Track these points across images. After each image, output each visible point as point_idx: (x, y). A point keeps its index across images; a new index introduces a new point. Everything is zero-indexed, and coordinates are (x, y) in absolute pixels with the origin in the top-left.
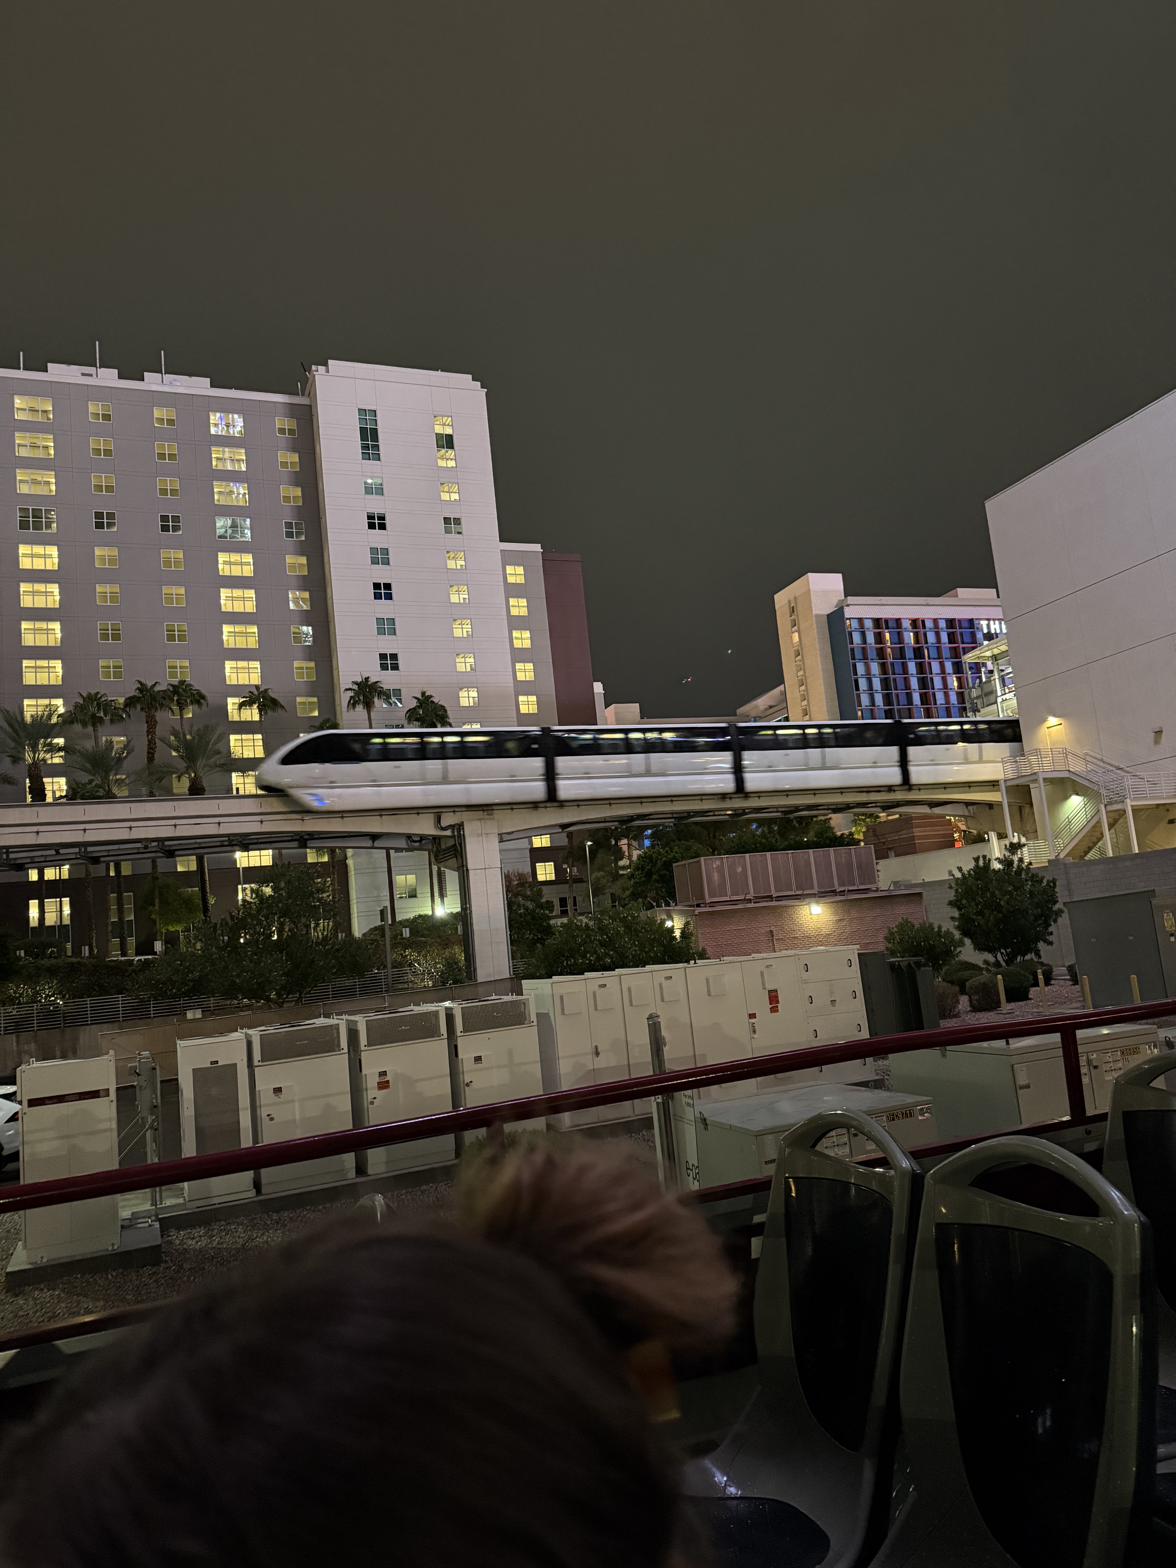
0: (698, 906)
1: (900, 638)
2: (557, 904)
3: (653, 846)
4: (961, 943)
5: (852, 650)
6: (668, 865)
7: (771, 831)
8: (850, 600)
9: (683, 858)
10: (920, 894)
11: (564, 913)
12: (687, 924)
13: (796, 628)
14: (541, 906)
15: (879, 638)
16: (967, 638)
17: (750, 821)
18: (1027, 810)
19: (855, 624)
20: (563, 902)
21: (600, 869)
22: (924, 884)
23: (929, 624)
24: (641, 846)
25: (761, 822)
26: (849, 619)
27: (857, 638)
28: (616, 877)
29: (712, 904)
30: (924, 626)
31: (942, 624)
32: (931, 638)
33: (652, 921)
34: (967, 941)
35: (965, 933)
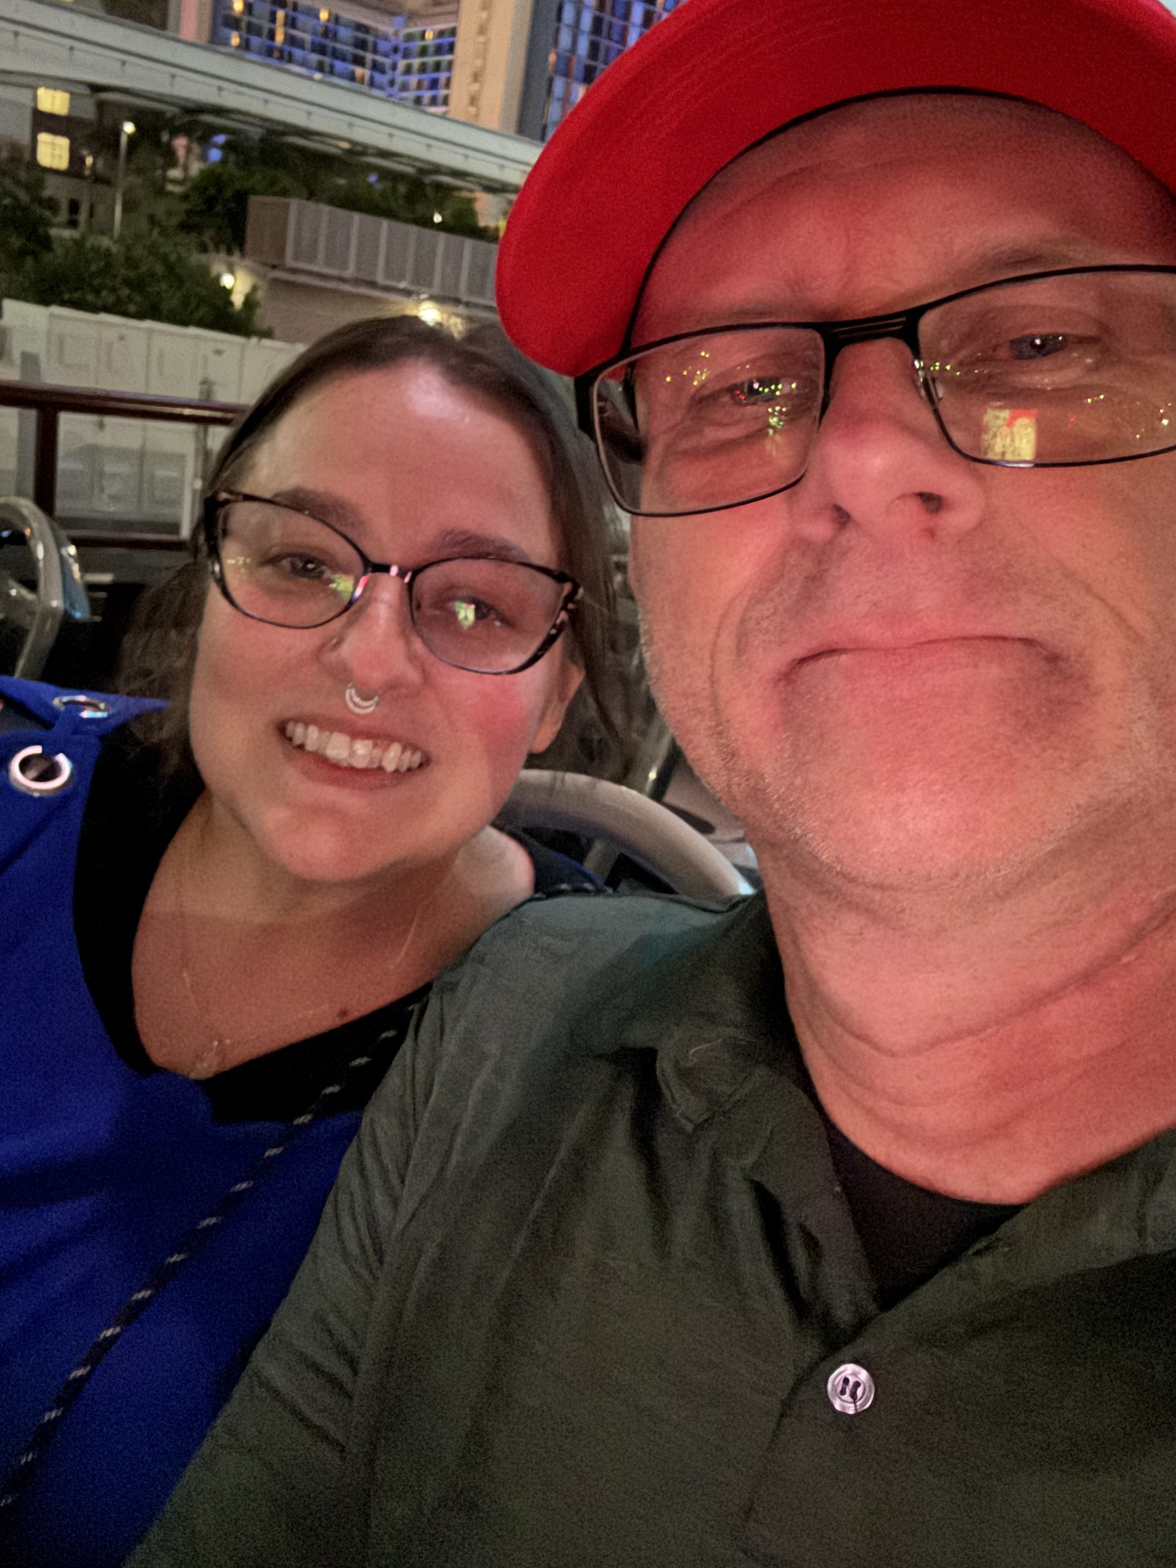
0: (274, 267)
2: (64, 206)
3: (224, 161)
6: (241, 198)
7: (394, 189)
9: (264, 193)
11: (73, 224)
12: (254, 288)
14: (41, 201)
17: (371, 168)
20: (74, 207)
21: (139, 171)
24: (204, 157)
25: (386, 174)
28: (160, 192)
29: (294, 271)
33: (205, 270)
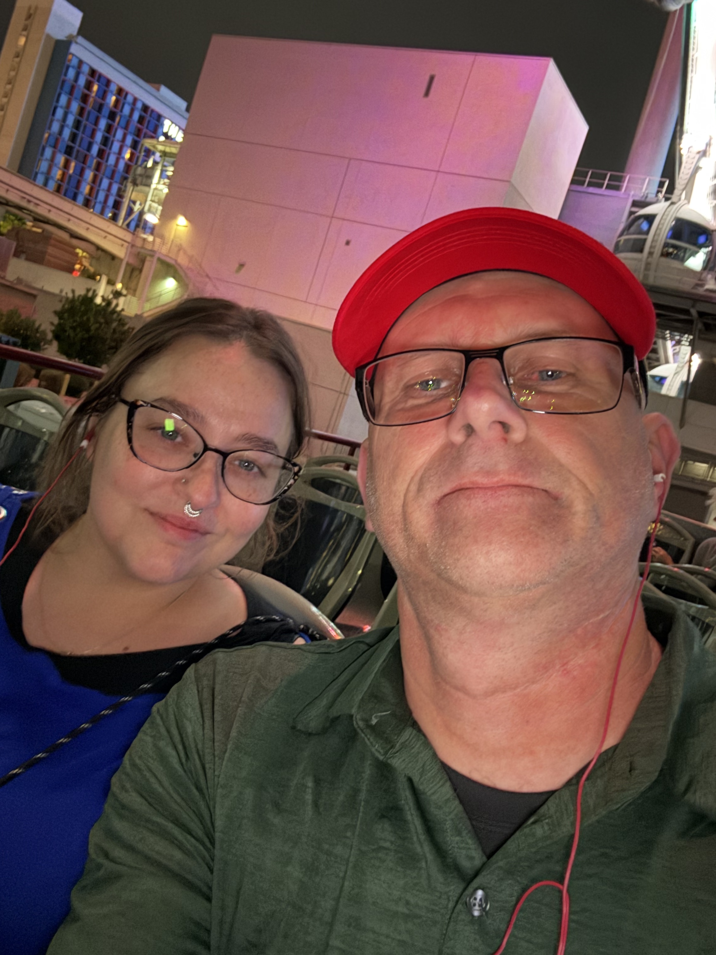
1: (103, 94)
4: (50, 342)
5: (64, 82)
8: (80, 39)
10: (35, 296)
13: (25, 33)
15: (89, 86)
16: (151, 127)
18: (136, 273)
19: (75, 62)
22: (42, 291)
23: (130, 99)
26: (73, 55)
27: (71, 73)
30: (125, 98)
31: (139, 105)
32: (127, 110)
34: (55, 344)
35: (57, 336)
